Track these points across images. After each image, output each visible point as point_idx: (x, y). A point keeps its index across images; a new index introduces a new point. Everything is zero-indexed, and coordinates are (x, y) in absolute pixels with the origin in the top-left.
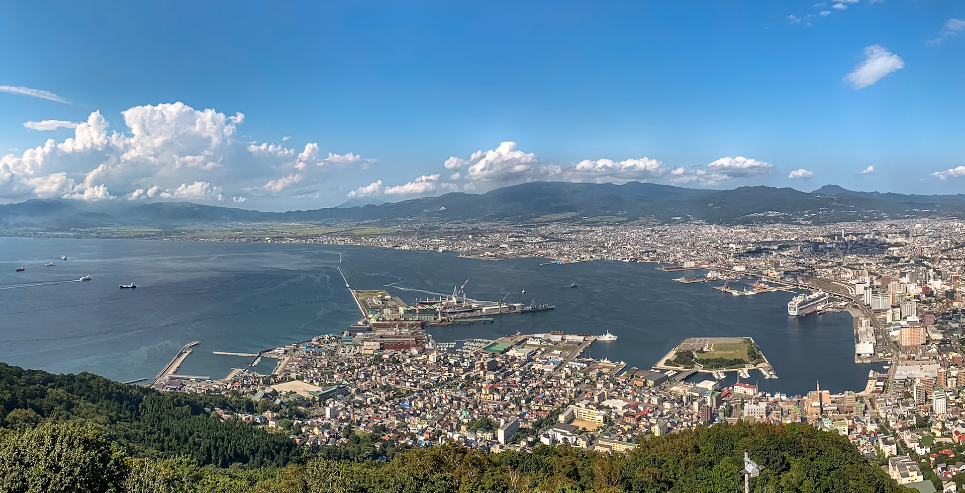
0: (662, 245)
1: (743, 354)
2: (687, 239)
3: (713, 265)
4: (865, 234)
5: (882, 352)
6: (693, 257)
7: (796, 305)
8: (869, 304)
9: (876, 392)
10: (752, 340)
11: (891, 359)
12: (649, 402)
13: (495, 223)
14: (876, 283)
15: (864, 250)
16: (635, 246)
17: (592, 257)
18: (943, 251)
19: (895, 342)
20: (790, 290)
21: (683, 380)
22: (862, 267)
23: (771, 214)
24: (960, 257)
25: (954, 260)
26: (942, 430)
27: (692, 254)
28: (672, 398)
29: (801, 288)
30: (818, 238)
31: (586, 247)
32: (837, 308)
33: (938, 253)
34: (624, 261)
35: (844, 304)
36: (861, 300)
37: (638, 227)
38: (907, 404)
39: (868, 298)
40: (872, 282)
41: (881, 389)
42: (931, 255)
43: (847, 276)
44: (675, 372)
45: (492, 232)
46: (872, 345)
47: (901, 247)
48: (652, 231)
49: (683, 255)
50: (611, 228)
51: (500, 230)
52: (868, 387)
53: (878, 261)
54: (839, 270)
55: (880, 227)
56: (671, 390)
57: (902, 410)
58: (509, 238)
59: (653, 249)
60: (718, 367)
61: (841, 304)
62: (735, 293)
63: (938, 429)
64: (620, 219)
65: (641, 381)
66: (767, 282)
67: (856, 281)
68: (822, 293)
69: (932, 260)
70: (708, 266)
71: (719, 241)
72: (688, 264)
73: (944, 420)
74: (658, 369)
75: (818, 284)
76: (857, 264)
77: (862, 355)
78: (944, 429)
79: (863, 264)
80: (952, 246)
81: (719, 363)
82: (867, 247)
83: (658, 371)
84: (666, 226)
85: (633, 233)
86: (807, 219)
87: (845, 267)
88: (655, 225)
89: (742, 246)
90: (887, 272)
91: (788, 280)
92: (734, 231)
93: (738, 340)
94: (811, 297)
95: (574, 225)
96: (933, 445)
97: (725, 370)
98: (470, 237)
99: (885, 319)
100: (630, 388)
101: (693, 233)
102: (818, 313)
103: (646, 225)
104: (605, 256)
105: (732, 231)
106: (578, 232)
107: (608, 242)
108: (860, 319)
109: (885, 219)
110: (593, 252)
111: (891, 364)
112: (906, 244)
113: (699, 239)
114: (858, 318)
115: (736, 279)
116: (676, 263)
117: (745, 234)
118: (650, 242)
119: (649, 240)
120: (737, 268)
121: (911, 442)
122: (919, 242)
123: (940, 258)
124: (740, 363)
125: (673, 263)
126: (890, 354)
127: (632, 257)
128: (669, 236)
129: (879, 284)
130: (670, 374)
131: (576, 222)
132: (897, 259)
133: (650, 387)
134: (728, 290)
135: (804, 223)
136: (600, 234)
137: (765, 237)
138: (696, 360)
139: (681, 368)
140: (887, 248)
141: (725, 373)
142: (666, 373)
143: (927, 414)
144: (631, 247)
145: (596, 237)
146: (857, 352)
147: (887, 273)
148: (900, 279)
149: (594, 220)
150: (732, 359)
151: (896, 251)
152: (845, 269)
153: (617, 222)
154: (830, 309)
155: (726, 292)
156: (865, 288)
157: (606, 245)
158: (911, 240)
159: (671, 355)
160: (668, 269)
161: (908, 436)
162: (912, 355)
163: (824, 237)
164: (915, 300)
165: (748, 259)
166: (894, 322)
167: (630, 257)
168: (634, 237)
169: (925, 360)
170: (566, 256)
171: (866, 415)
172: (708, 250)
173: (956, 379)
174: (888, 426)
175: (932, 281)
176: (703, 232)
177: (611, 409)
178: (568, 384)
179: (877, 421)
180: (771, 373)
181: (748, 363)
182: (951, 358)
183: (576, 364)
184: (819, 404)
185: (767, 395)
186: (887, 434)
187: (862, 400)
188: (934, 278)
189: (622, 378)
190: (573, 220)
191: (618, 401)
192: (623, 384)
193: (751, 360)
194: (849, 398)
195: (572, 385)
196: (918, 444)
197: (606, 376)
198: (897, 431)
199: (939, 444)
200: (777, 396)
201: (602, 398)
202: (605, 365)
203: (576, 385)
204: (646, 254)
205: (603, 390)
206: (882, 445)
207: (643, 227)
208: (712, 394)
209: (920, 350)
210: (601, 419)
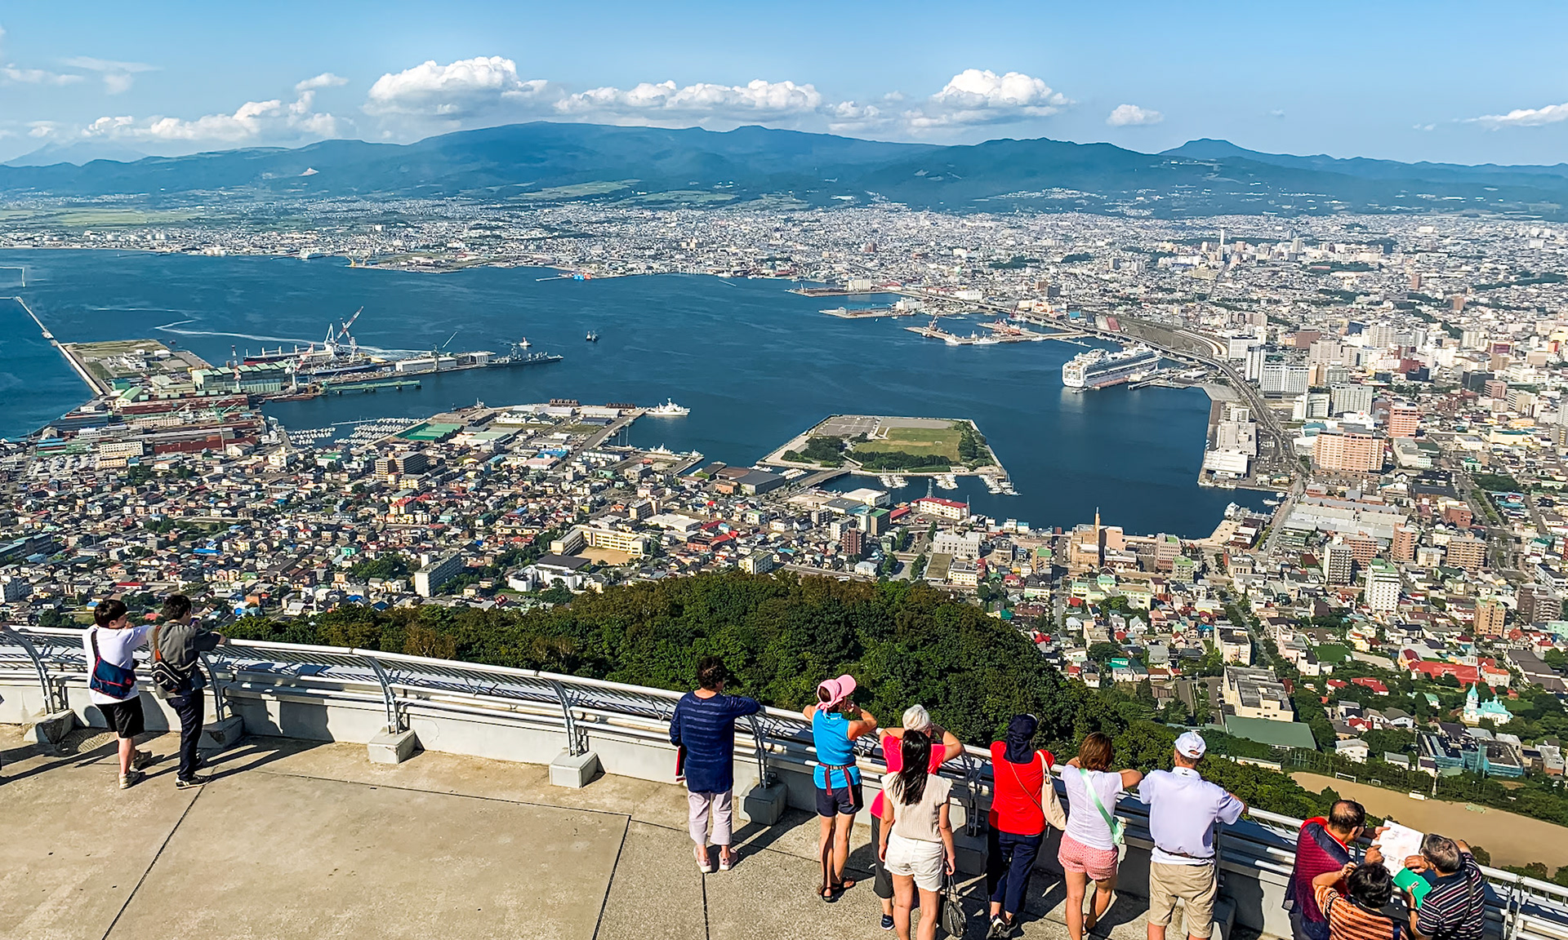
0: (807, 248)
1: (950, 447)
2: (862, 238)
3: (911, 287)
4: (1279, 241)
5: (1266, 473)
6: (870, 270)
7: (1081, 369)
8: (1257, 380)
9: (1233, 544)
10: (973, 424)
11: (1286, 488)
12: (742, 520)
13: (437, 202)
14: (1281, 340)
15: (1269, 274)
16: (746, 247)
17: (651, 268)
18: (1480, 288)
19: (1304, 459)
20: (1077, 339)
21: (815, 486)
22: (1255, 307)
23: (1058, 194)
24: (1526, 304)
25: (1507, 308)
26: (1372, 641)
27: (869, 265)
28: (791, 514)
29: (1103, 338)
30: (1161, 245)
31: (640, 249)
32: (1179, 381)
33: (1465, 291)
34: (720, 275)
35: (1194, 373)
36: (1237, 370)
37: (758, 212)
38: (1302, 578)
39: (1255, 367)
40: (1272, 336)
41: (1248, 541)
42: (1445, 293)
43: (1216, 321)
44: (803, 472)
45: (430, 218)
46: (1245, 458)
47: (1365, 273)
48: (787, 220)
49: (849, 266)
50: (698, 213)
51: (449, 215)
52: (1217, 533)
53: (1298, 297)
54: (1198, 308)
55: (1320, 229)
56: (790, 500)
57: (1286, 587)
58: (470, 229)
59: (786, 256)
60: (891, 468)
61: (1188, 374)
62: (952, 340)
63: (1363, 637)
64: (719, 197)
65: (730, 485)
66: (1027, 322)
67: (1235, 333)
68: (1146, 350)
69: (1447, 305)
70: (900, 288)
71: (932, 244)
72: (856, 285)
73: (1388, 623)
74: (767, 466)
75: (1142, 332)
76: (1245, 300)
77: (1218, 472)
78: (1380, 638)
79: (1258, 301)
80: (1512, 278)
81: (895, 461)
82: (1277, 269)
83: (768, 469)
84: (818, 212)
85: (744, 223)
86: (1142, 206)
87: (1213, 303)
88: (794, 210)
89: (982, 255)
90: (1318, 318)
91: (1075, 322)
92: (969, 224)
93: (944, 424)
94: (1118, 355)
95: (616, 207)
96: (1342, 662)
97: (907, 473)
98: (378, 228)
99: (1290, 412)
100: (706, 495)
101: (876, 226)
102: (1132, 386)
103: (776, 208)
104: (680, 266)
105: (963, 226)
106: (625, 220)
107: (689, 241)
108: (1228, 405)
109: (1336, 212)
110: (655, 258)
111: (1282, 500)
112: (1381, 266)
113: (889, 238)
114: (1224, 403)
115: (958, 314)
116: (830, 281)
117: (992, 231)
118: (781, 242)
119: (779, 237)
120: (963, 295)
121: (1289, 646)
122: (1418, 265)
123: (1469, 303)
124: (943, 463)
125: (825, 281)
126: (1285, 479)
127: (738, 268)
128: (823, 232)
129: (1291, 341)
130: (788, 475)
131: (621, 202)
132: (1349, 297)
133: (747, 495)
134: (937, 335)
135: (1134, 213)
136: (673, 224)
137: (1037, 239)
138: (849, 453)
139: (816, 466)
140: (1328, 272)
141: (906, 478)
142: (784, 474)
143: (1347, 605)
144: (737, 251)
145: (664, 230)
146: (1207, 465)
147: (1317, 323)
148: (1344, 338)
149: (661, 199)
150: (924, 455)
151: (1348, 281)
152: (1214, 308)
153: (711, 202)
154: (1161, 381)
155: (932, 337)
156: (1250, 349)
157: (684, 245)
158: (1397, 258)
159: (799, 443)
160: (812, 292)
161: (1284, 637)
162: (1340, 489)
163: (1175, 242)
164: (1376, 383)
165: (990, 278)
166: (1311, 421)
167: (733, 269)
168: (747, 231)
169: (1372, 502)
170: (593, 265)
171: (1199, 581)
172: (904, 259)
173: (1443, 552)
174: (1247, 609)
175: (1429, 348)
176: (900, 224)
177: (663, 529)
178: (579, 491)
179: (1223, 596)
180: (1004, 485)
181: (957, 464)
182: (1442, 509)
183: (598, 455)
184: (1097, 549)
185: (987, 521)
186: (1239, 623)
187: (1196, 553)
188: (1439, 342)
189: (692, 479)
190: (614, 197)
191: (680, 516)
192: (692, 490)
193: (965, 460)
194: (1166, 546)
195: (587, 491)
196: (1304, 655)
197: (659, 477)
198: (1263, 623)
199: (1359, 666)
200: (1009, 525)
201: (645, 511)
202: (659, 457)
203: (594, 491)
204: (770, 263)
205: (649, 500)
206: (1218, 642)
207: (767, 212)
208: (872, 511)
209: (1365, 481)
210: (640, 546)
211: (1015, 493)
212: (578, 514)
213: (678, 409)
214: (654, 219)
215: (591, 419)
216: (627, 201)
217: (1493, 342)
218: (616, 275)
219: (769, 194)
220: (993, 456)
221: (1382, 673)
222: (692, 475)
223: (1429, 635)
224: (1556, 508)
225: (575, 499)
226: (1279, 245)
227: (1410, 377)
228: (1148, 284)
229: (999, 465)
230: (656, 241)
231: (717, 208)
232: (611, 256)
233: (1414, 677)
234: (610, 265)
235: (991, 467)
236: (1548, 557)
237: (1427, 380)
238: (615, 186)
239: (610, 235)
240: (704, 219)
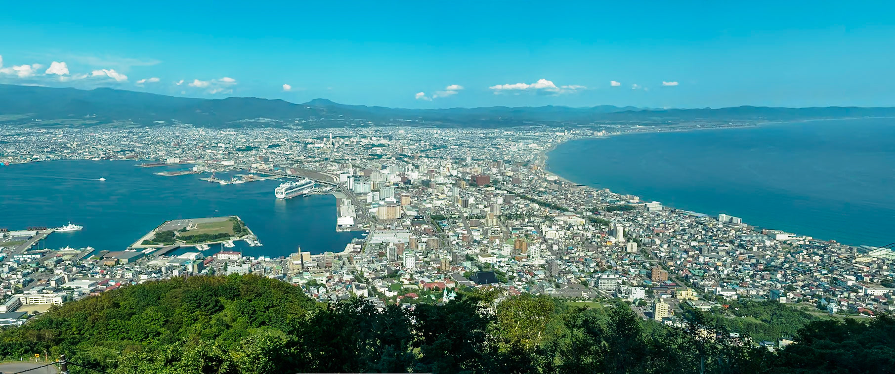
0: (142, 145)
1: (229, 229)
2: (171, 140)
3: (200, 161)
4: (352, 137)
5: (361, 224)
7: (283, 190)
8: (352, 189)
9: (353, 252)
10: (238, 218)
11: (369, 228)
12: (122, 277)
14: (359, 174)
15: (350, 149)
16: (107, 146)
17: (49, 157)
18: (422, 151)
19: (374, 217)
20: (279, 179)
21: (162, 255)
22: (347, 162)
23: (262, 120)
24: (437, 156)
25: (431, 158)
26: (409, 280)
27: (177, 152)
28: (150, 270)
29: (289, 177)
30: (308, 140)
31: (41, 148)
32: (323, 192)
33: (417, 153)
34: (93, 159)
35: (328, 188)
36: (344, 186)
37: (112, 129)
38: (381, 261)
39: (351, 185)
40: (355, 172)
41: (359, 250)
42: (411, 153)
43: (333, 168)
44: (154, 250)
46: (352, 219)
47: (384, 148)
48: (129, 133)
49: (166, 153)
50: (75, 130)
52: (346, 249)
53: (362, 157)
54: (326, 163)
55: (366, 132)
56: (148, 264)
57: (376, 265)
59: (131, 149)
60: (201, 241)
61: (326, 189)
62: (223, 183)
63: (406, 279)
64: (88, 122)
65: (114, 261)
66: (256, 173)
67: (342, 172)
68: (308, 181)
69: (412, 158)
70: (194, 162)
71: (207, 142)
72: (171, 161)
73: (413, 272)
74: (133, 249)
75: (305, 174)
76: (343, 159)
77: (343, 226)
78: (411, 278)
79: (348, 160)
80: (431, 147)
81: (202, 238)
82: (353, 147)
83: (134, 250)
84: (146, 129)
85: (105, 135)
86: (298, 125)
87: (331, 161)
88: (133, 127)
89: (231, 146)
90: (369, 165)
91: (277, 171)
92: (224, 133)
93: (224, 219)
94: (298, 184)
95: (22, 127)
96: (400, 290)
97: (209, 243)
99: (366, 200)
100: (99, 268)
101: (178, 134)
102: (305, 195)
103: (122, 127)
104: (67, 156)
105: (221, 134)
106: (29, 134)
107: (72, 143)
108: (343, 200)
109: (370, 126)
110: (51, 152)
111: (368, 233)
112: (389, 145)
113: (185, 140)
114: (341, 199)
115: (224, 171)
117: (235, 136)
118: (127, 143)
119: (126, 140)
120: (225, 163)
121: (381, 287)
122: (401, 144)
123: (419, 157)
124: (226, 236)
125: (154, 160)
126: (368, 225)
127: (104, 156)
128: (150, 137)
129: (362, 174)
130: (146, 252)
131: (26, 124)
132: (380, 156)
133: (123, 264)
134: (215, 180)
135: (295, 127)
136: (61, 135)
137: (255, 139)
138: (178, 238)
139: (161, 245)
140: (371, 148)
141: (209, 245)
142: (144, 251)
143: (398, 268)
144: (102, 147)
145: (55, 138)
146: (338, 224)
147: (370, 166)
148: (381, 171)
149: (52, 123)
150: (217, 234)
151: (379, 151)
152: (331, 163)
153: (83, 124)
154: (316, 193)
155: (213, 182)
156: (348, 177)
157: (69, 145)
158: (393, 142)
159: (150, 236)
160: (148, 165)
161: (379, 284)
162: (388, 226)
163: (313, 139)
164: (394, 187)
165: (237, 155)
166: (374, 202)
168: (106, 138)
169: (400, 230)
170: (10, 158)
171: (343, 269)
172: (194, 148)
173: (426, 244)
174: (362, 276)
175: (410, 172)
176: (190, 133)
177: (73, 289)
178: (14, 276)
179: (353, 273)
180: (256, 242)
181: (233, 236)
182: (423, 229)
183: (24, 256)
184: (300, 262)
185: (251, 258)
186: (360, 281)
187: (340, 258)
188: (412, 170)
189: (89, 261)
190: (21, 123)
191: (83, 281)
192: (89, 266)
193: (237, 234)
194: (328, 256)
195: (20, 276)
196: (387, 289)
197: (67, 262)
198: (370, 280)
199: (406, 289)
200: (261, 258)
201: (60, 281)
202: (66, 252)
203: (24, 276)
204: (122, 153)
205: (63, 275)
206: (355, 290)
207: (117, 129)
208: (194, 262)
209: (396, 222)
210: (60, 300)
211: (262, 245)
212: (15, 289)
213: (76, 227)
214: (48, 133)
215: (18, 238)
216: (30, 124)
217: (429, 169)
218: (26, 162)
219: (117, 120)
220: (249, 230)
221: (415, 291)
222: (89, 259)
223: (427, 274)
224: (458, 224)
225: (12, 282)
226: (352, 138)
227: (405, 183)
228: (305, 155)
229: (252, 234)
230: (51, 144)
231: (86, 127)
232: (21, 152)
233: (425, 290)
234: (21, 157)
235: (249, 235)
236: (458, 241)
237: (410, 184)
238: (20, 116)
239: (19, 142)
240: (80, 132)
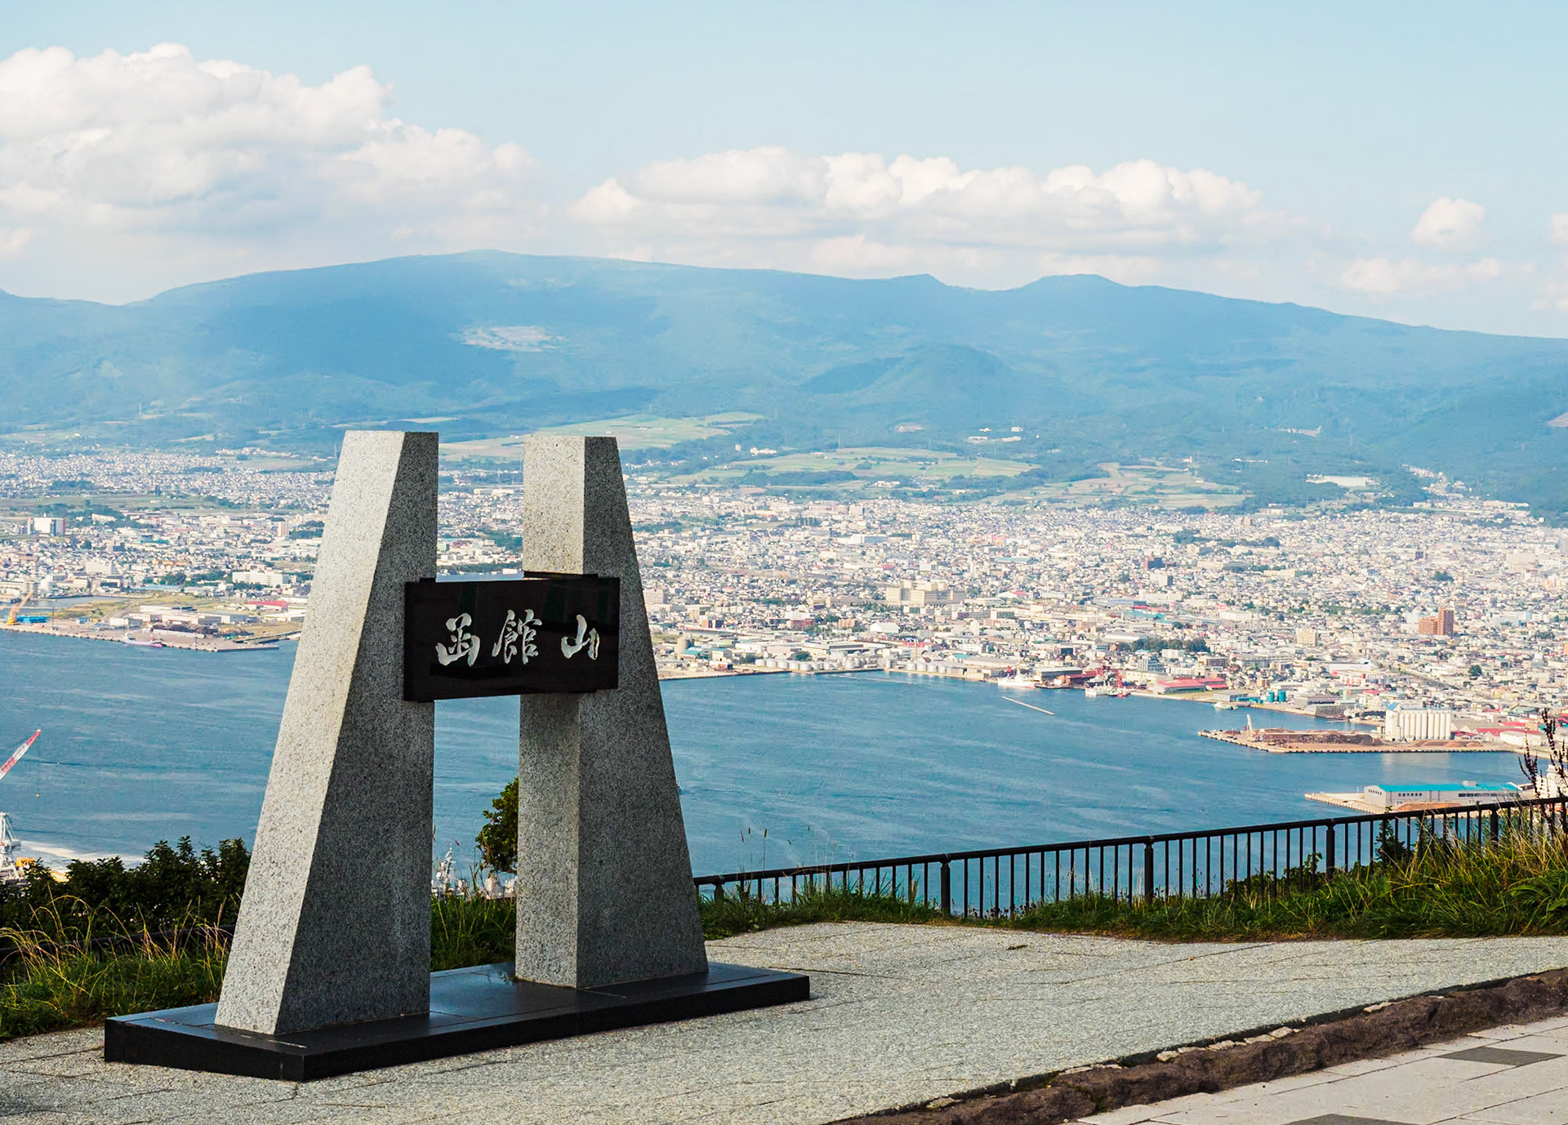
0: (1246, 616)
2: (1407, 595)
16: (1070, 610)
17: (803, 656)
27: (1438, 670)
31: (768, 603)
34: (1003, 682)
37: (1097, 513)
48: (1181, 539)
49: (1379, 673)
50: (923, 513)
59: (1189, 635)
64: (984, 469)
84: (1270, 519)
88: (1203, 510)
95: (692, 487)
101: (1443, 564)
103: (1150, 503)
104: (885, 655)
107: (908, 584)
110: (812, 628)
113: (1487, 599)
116: (1328, 711)
118: (1171, 597)
119: (1163, 582)
125: (1312, 710)
127: (1055, 666)
128: (1289, 574)
131: (706, 474)
136: (856, 539)
144: (1047, 618)
145: (831, 555)
149: (819, 468)
153: (959, 481)
157: (892, 596)
160: (1278, 738)
167: (1040, 669)
168: (1069, 565)
172: (1536, 656)
176: (1514, 558)
204: (1146, 655)
207: (1122, 514)
218: (706, 673)
230: (810, 585)
240: (944, 527)
